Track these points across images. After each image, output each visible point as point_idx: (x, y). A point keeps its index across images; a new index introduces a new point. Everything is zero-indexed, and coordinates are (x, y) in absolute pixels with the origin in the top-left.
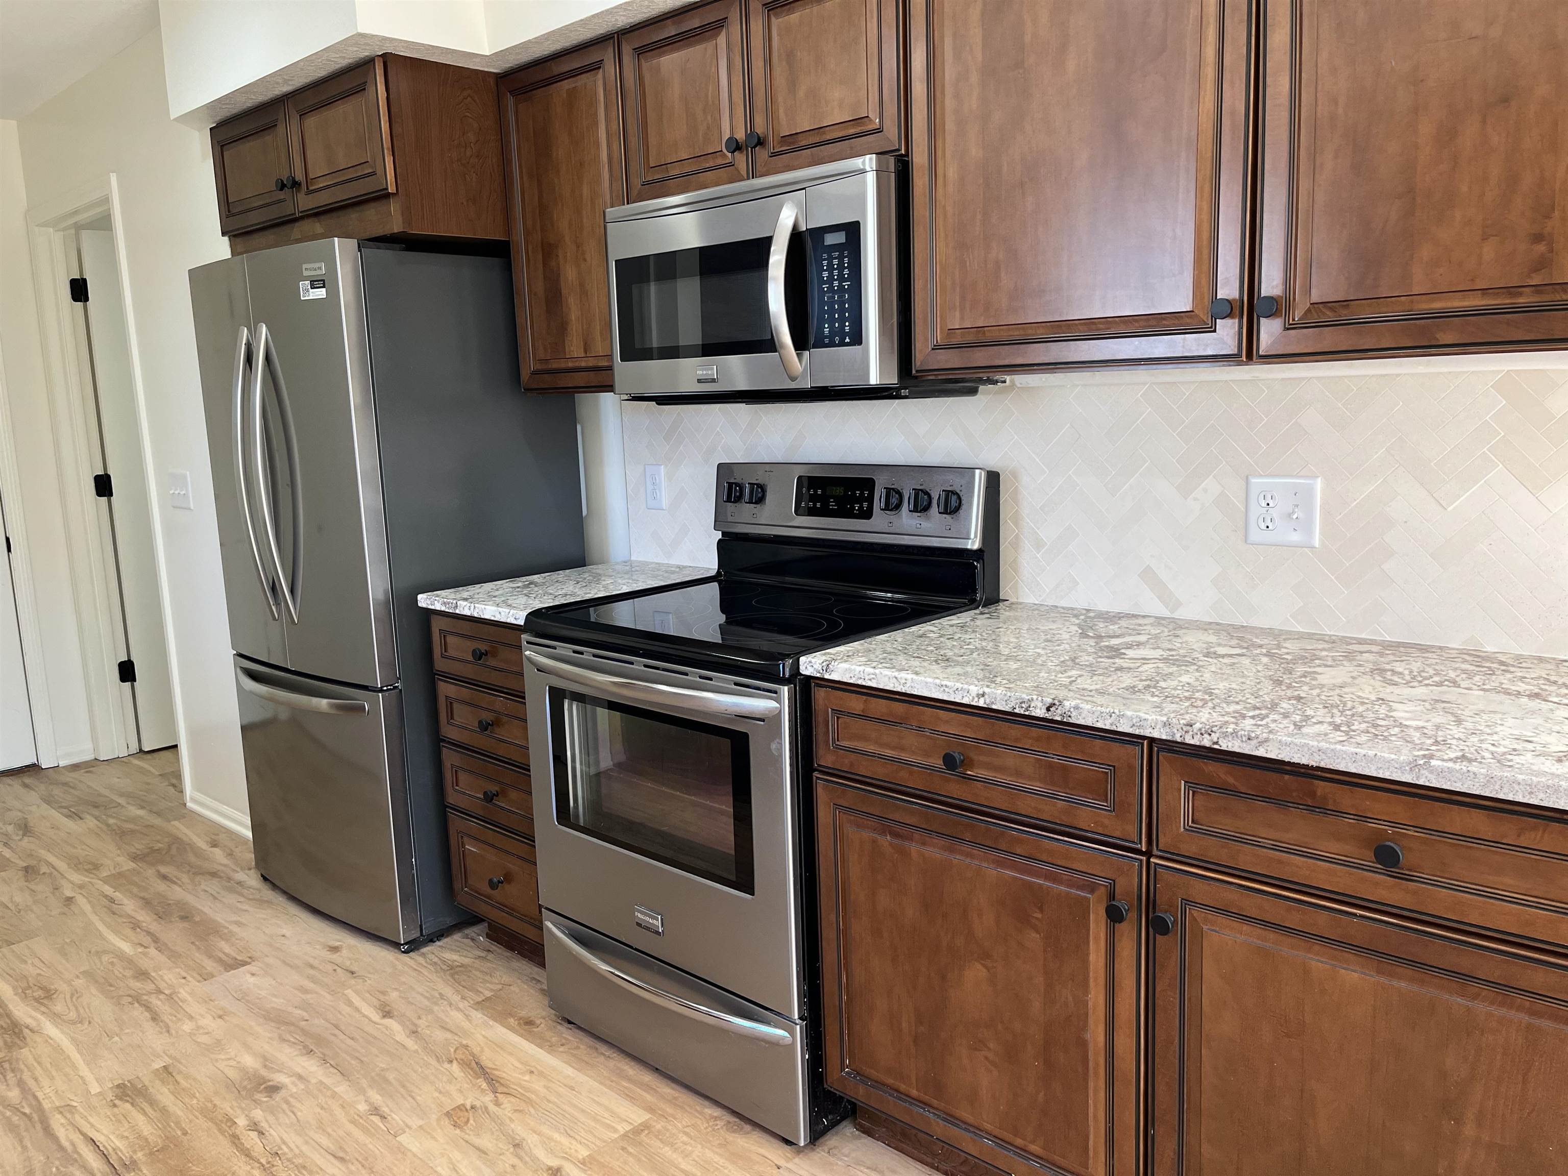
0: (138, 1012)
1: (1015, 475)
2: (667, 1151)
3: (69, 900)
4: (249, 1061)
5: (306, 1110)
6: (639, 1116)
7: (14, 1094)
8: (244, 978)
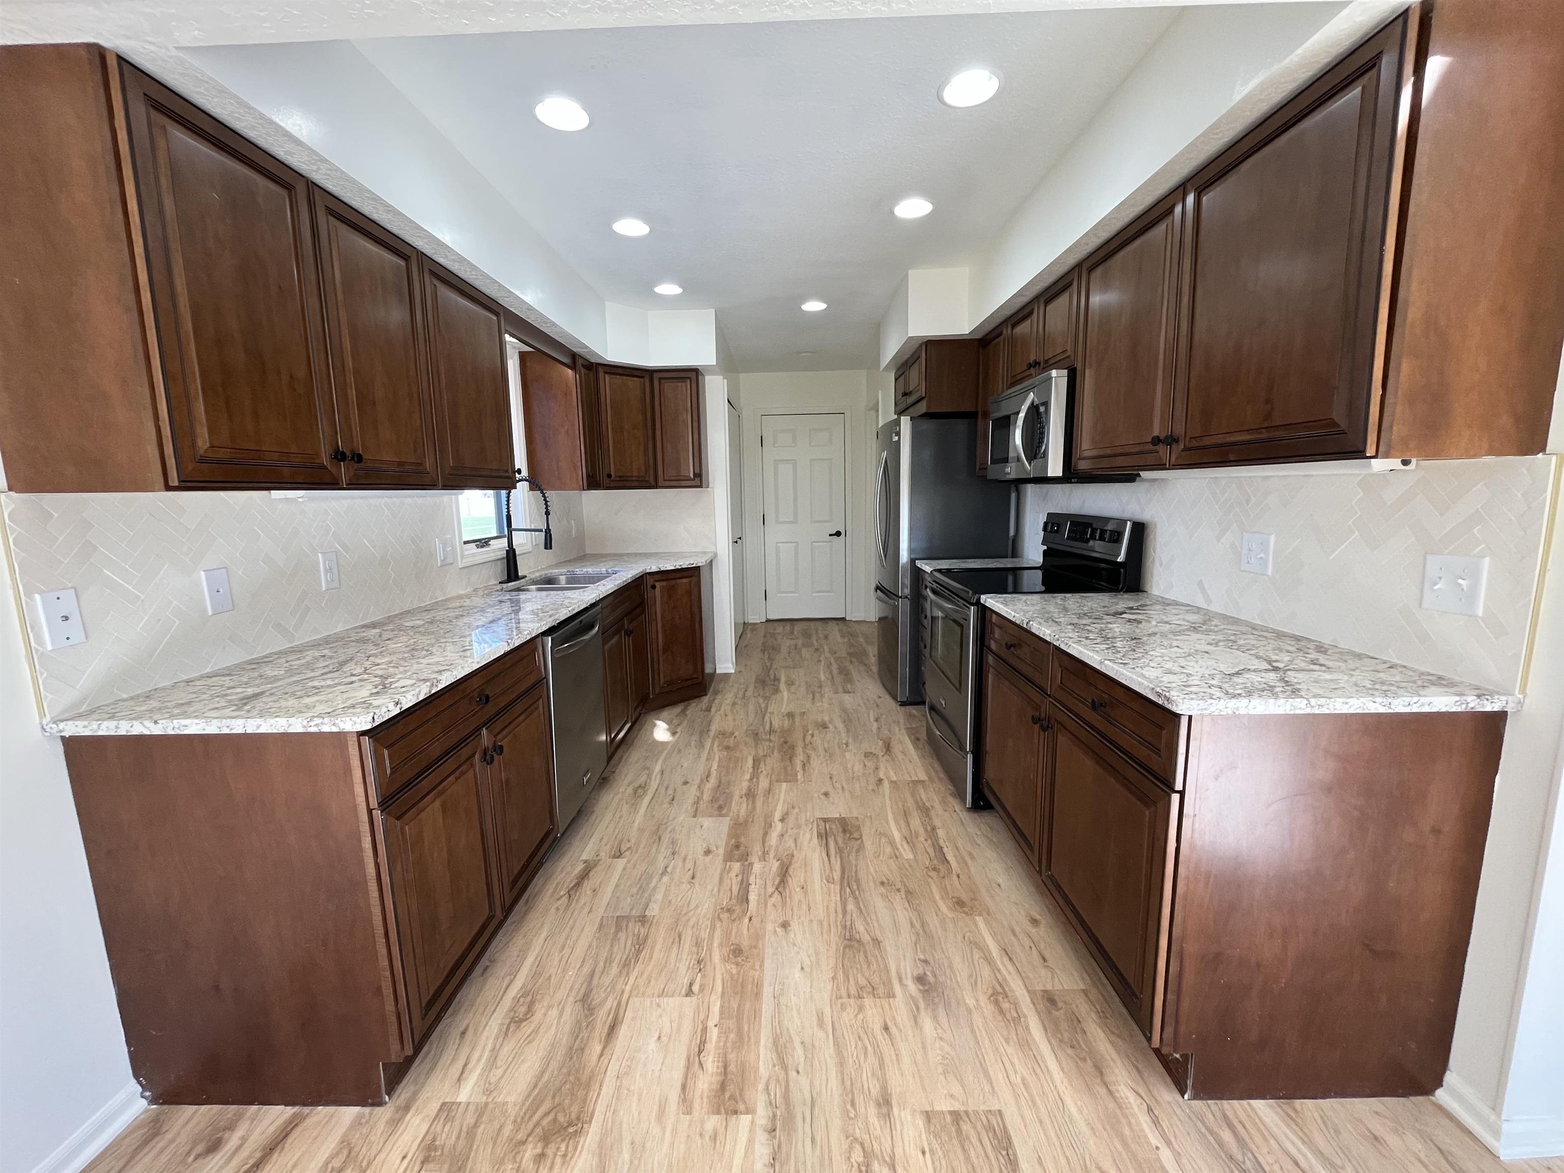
0: (811, 696)
1: (1155, 525)
2: (922, 791)
3: (820, 661)
4: (826, 718)
5: (829, 736)
6: (923, 776)
7: (763, 705)
8: (846, 697)
